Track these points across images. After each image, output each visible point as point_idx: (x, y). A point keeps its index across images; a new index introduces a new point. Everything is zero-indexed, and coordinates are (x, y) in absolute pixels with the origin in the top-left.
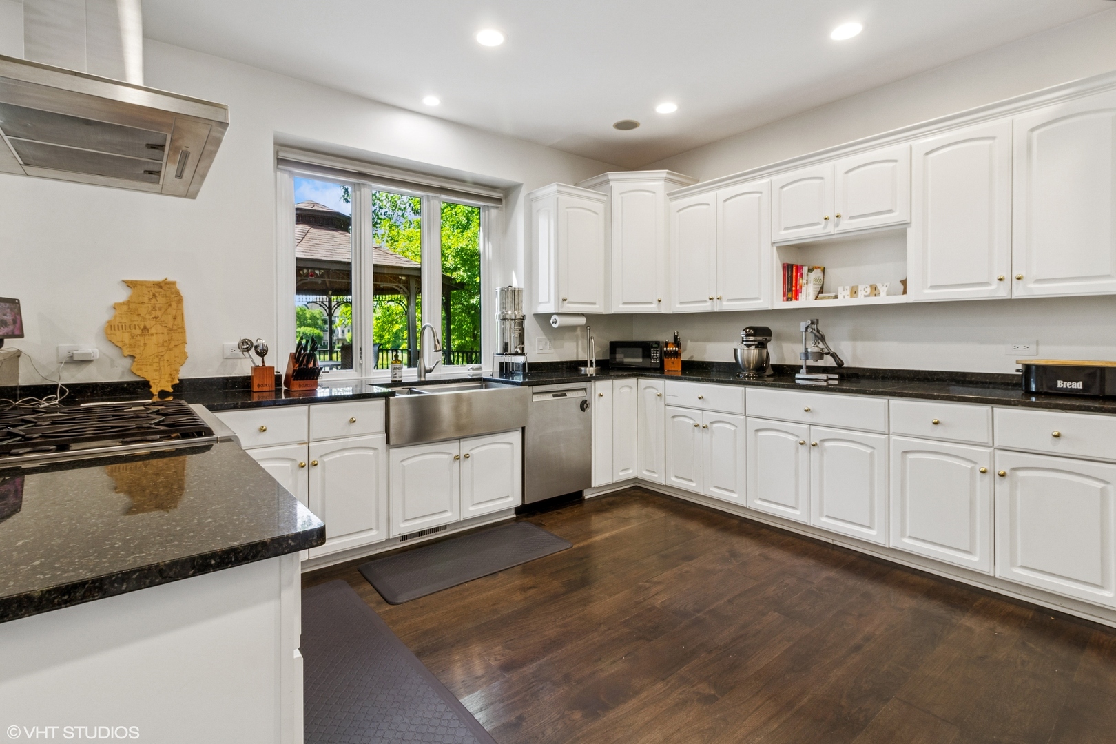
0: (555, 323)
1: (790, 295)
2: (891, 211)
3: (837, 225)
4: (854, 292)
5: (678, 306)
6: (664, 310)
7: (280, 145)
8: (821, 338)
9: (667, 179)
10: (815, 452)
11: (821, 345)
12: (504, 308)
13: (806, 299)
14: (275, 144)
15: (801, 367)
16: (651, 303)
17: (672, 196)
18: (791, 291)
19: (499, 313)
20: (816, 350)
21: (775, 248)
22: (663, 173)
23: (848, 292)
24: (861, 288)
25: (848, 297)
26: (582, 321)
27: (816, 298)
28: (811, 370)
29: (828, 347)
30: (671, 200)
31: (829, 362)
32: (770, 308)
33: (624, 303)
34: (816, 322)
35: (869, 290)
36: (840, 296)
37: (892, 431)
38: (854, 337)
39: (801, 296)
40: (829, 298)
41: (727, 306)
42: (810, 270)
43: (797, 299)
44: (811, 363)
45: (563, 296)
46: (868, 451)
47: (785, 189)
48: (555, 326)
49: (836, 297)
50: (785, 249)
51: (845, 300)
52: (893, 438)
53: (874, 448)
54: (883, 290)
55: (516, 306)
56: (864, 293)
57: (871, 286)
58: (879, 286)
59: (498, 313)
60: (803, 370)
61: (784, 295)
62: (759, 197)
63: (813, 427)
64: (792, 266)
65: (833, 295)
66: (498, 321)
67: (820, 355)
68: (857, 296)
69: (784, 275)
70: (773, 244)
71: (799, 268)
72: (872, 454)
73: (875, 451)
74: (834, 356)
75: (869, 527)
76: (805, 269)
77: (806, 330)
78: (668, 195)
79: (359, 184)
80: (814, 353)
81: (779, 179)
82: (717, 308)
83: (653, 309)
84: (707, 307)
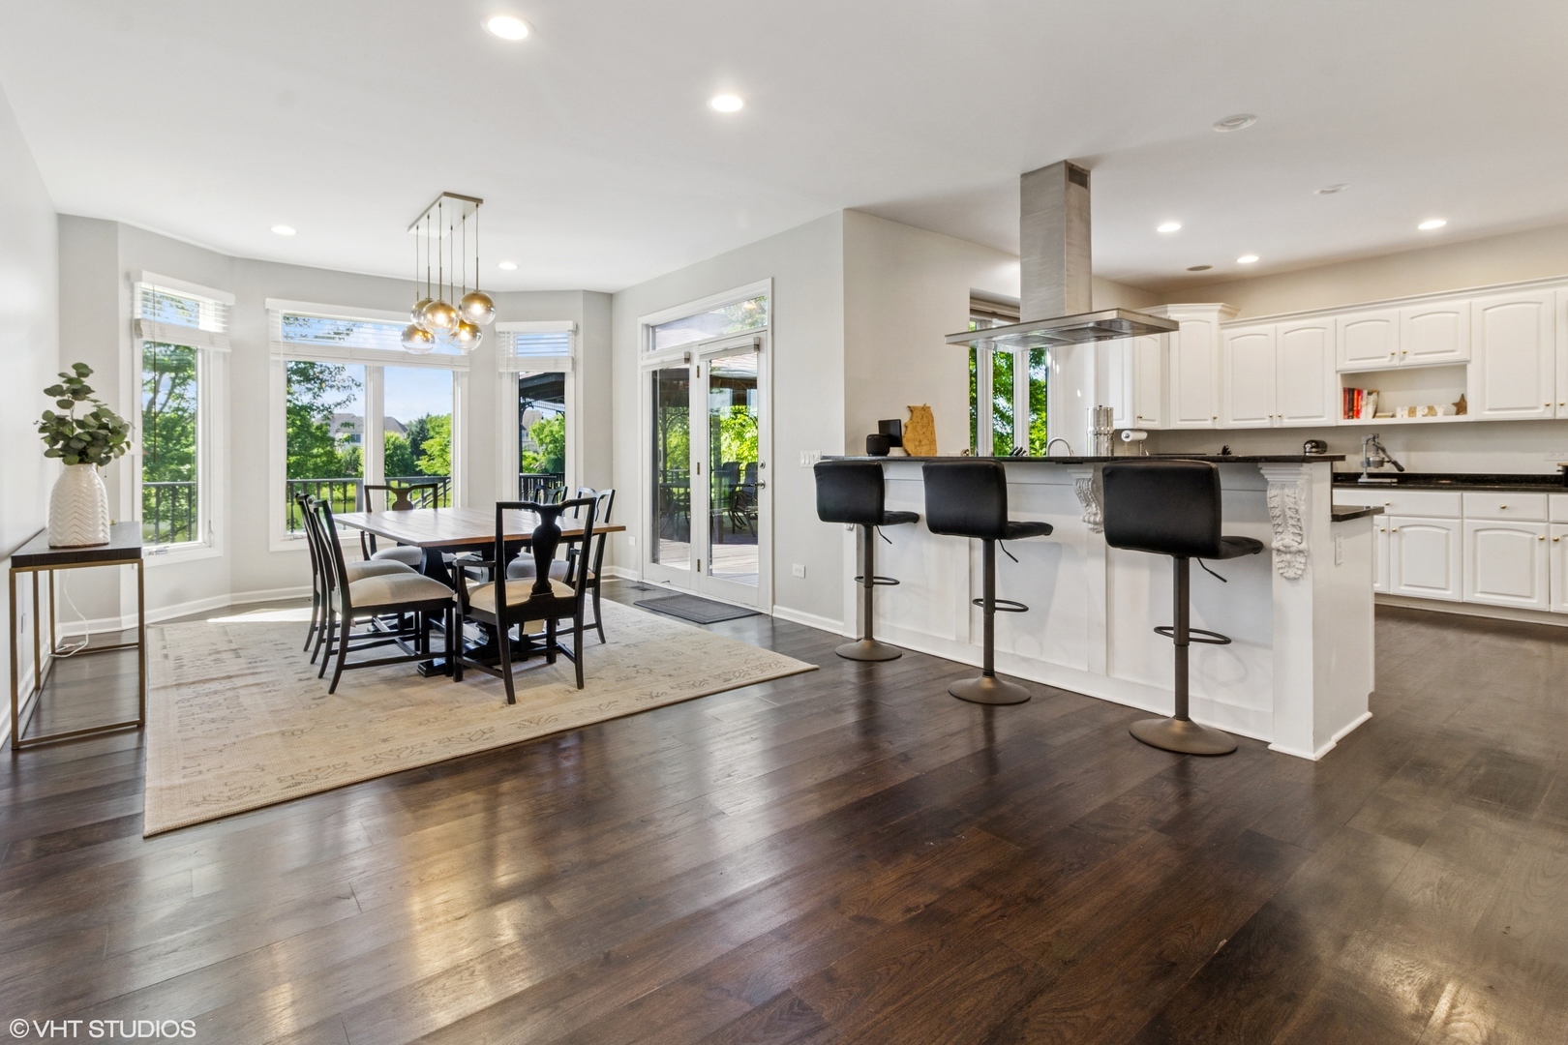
0: (1127, 437)
1: (1351, 414)
2: (1453, 351)
3: (1402, 359)
4: (1412, 412)
5: (1231, 422)
6: (1218, 426)
7: (974, 298)
8: (1380, 449)
9: (1220, 311)
10: (1394, 538)
11: (1382, 455)
12: (1098, 425)
13: (1366, 418)
14: (971, 298)
15: (1362, 474)
16: (1206, 420)
17: (1223, 325)
18: (1351, 410)
19: (1093, 429)
20: (1377, 459)
21: (1339, 376)
22: (1218, 306)
23: (1407, 412)
24: (1418, 409)
25: (1406, 416)
26: (1143, 436)
27: (1374, 417)
28: (1370, 475)
29: (1388, 457)
30: (1222, 328)
31: (1388, 468)
32: (1335, 425)
33: (1181, 420)
34: (1375, 437)
35: (1426, 411)
36: (1399, 415)
37: (1465, 515)
38: (1408, 448)
39: (1362, 415)
40: (1386, 416)
41: (1287, 423)
42: (1370, 394)
43: (1358, 417)
44: (1373, 470)
45: (1138, 414)
46: (1444, 532)
47: (1350, 327)
48: (1127, 440)
49: (1393, 416)
50: (1348, 377)
51: (1403, 418)
52: (1466, 521)
53: (1449, 530)
54: (1440, 411)
55: (1109, 422)
56: (1422, 413)
57: (1429, 407)
58: (1436, 407)
59: (1091, 428)
60: (1365, 475)
61: (1345, 414)
62: (1323, 333)
63: (1392, 518)
64: (1353, 390)
65: (1391, 414)
66: (1091, 436)
67: (1381, 463)
68: (1415, 416)
69: (1345, 398)
70: (1337, 372)
71: (1360, 393)
72: (1447, 535)
73: (1450, 532)
74: (1395, 463)
75: (1445, 589)
76: (1365, 392)
77: (1367, 443)
78: (1220, 324)
79: (985, 321)
80: (1374, 462)
81: (1344, 318)
82: (1277, 425)
83: (1208, 425)
84: (1265, 424)
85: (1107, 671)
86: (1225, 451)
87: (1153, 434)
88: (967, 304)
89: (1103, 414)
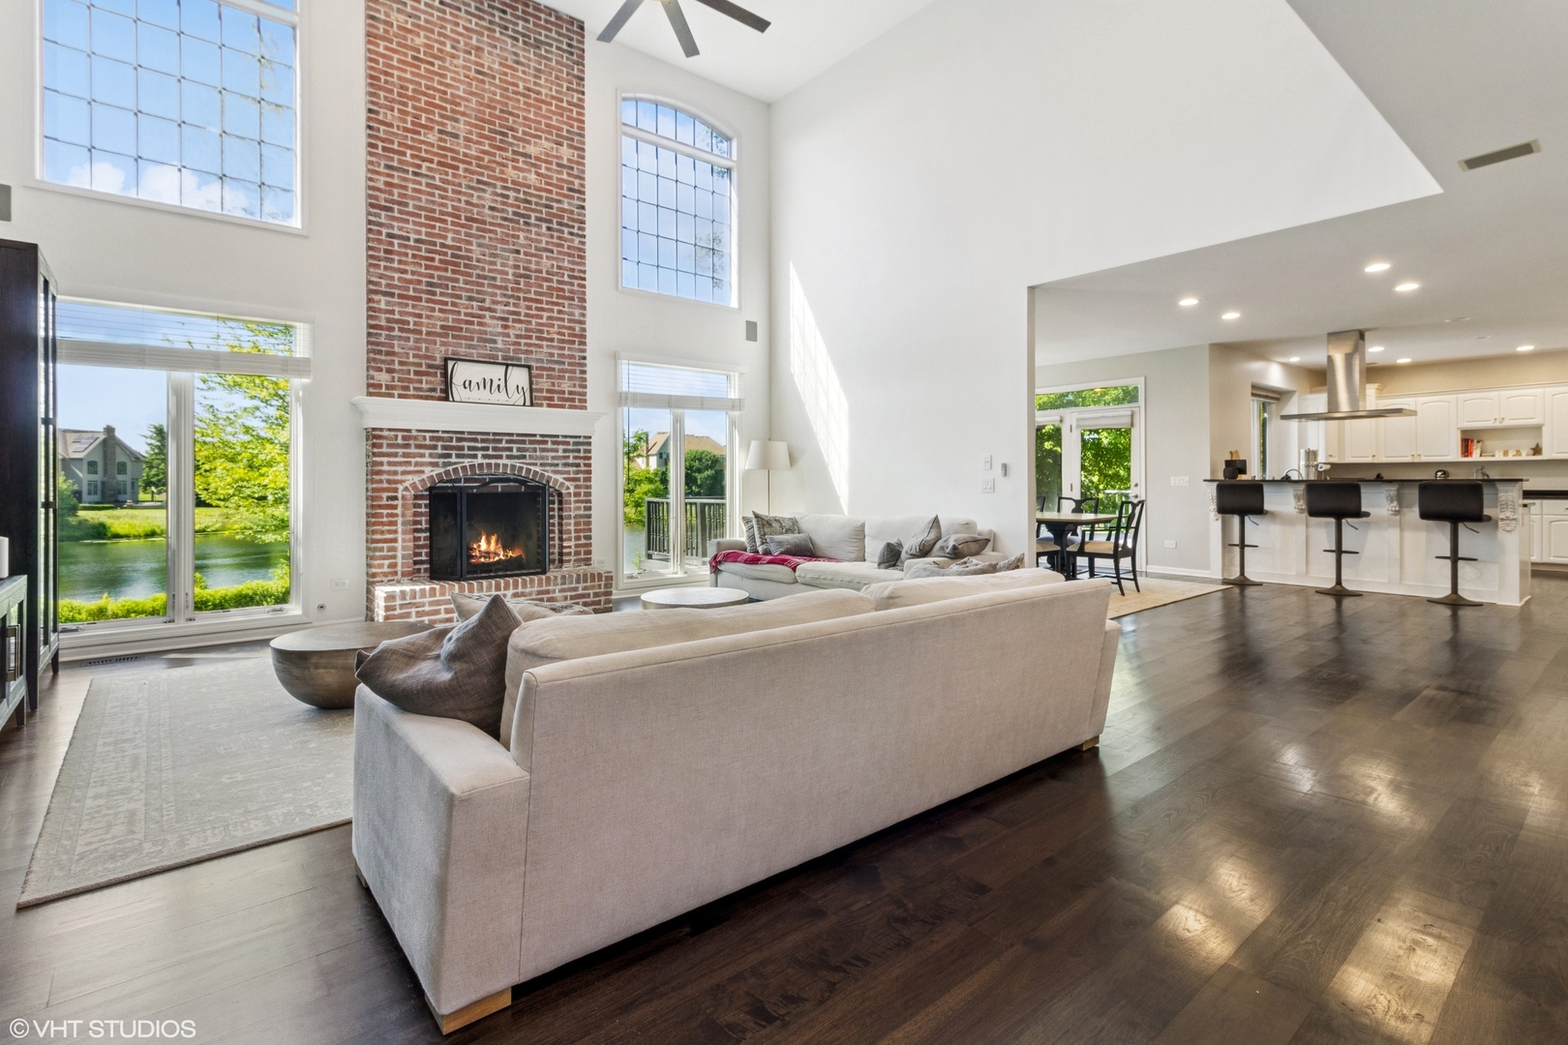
0: (1323, 468)
1: (1466, 455)
2: (1534, 418)
3: (1501, 422)
4: (1506, 454)
5: (1385, 459)
6: (1376, 461)
7: (1254, 387)
9: (1377, 389)
12: (1308, 464)
13: (1476, 457)
16: (1369, 457)
17: (1379, 398)
18: (1466, 452)
19: (1305, 466)
21: (1459, 431)
22: (1375, 386)
23: (1502, 454)
24: (1510, 452)
25: (1501, 456)
26: (1329, 467)
27: (1481, 456)
32: (1455, 461)
33: (1352, 457)
34: (1482, 468)
35: (1515, 453)
36: (1497, 456)
37: (1544, 513)
39: (1473, 455)
40: (1488, 456)
41: (1424, 459)
42: (1479, 442)
43: (1470, 457)
45: (1329, 454)
47: (1466, 403)
50: (1464, 432)
51: (1499, 457)
52: (1544, 516)
54: (1524, 453)
55: (1315, 459)
56: (1512, 455)
57: (1517, 451)
58: (1521, 451)
59: (1303, 463)
61: (1462, 455)
62: (1449, 405)
64: (1468, 440)
65: (1492, 455)
66: (1303, 469)
68: (1508, 456)
69: (1462, 445)
70: (1457, 429)
71: (1472, 441)
76: (1476, 441)
77: (1477, 472)
81: (1462, 396)
82: (1417, 460)
83: (1369, 460)
84: (1409, 459)
85: (1400, 579)
86: (1379, 476)
87: (1333, 465)
88: (1249, 390)
89: (1311, 455)
